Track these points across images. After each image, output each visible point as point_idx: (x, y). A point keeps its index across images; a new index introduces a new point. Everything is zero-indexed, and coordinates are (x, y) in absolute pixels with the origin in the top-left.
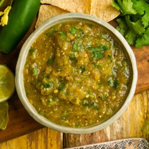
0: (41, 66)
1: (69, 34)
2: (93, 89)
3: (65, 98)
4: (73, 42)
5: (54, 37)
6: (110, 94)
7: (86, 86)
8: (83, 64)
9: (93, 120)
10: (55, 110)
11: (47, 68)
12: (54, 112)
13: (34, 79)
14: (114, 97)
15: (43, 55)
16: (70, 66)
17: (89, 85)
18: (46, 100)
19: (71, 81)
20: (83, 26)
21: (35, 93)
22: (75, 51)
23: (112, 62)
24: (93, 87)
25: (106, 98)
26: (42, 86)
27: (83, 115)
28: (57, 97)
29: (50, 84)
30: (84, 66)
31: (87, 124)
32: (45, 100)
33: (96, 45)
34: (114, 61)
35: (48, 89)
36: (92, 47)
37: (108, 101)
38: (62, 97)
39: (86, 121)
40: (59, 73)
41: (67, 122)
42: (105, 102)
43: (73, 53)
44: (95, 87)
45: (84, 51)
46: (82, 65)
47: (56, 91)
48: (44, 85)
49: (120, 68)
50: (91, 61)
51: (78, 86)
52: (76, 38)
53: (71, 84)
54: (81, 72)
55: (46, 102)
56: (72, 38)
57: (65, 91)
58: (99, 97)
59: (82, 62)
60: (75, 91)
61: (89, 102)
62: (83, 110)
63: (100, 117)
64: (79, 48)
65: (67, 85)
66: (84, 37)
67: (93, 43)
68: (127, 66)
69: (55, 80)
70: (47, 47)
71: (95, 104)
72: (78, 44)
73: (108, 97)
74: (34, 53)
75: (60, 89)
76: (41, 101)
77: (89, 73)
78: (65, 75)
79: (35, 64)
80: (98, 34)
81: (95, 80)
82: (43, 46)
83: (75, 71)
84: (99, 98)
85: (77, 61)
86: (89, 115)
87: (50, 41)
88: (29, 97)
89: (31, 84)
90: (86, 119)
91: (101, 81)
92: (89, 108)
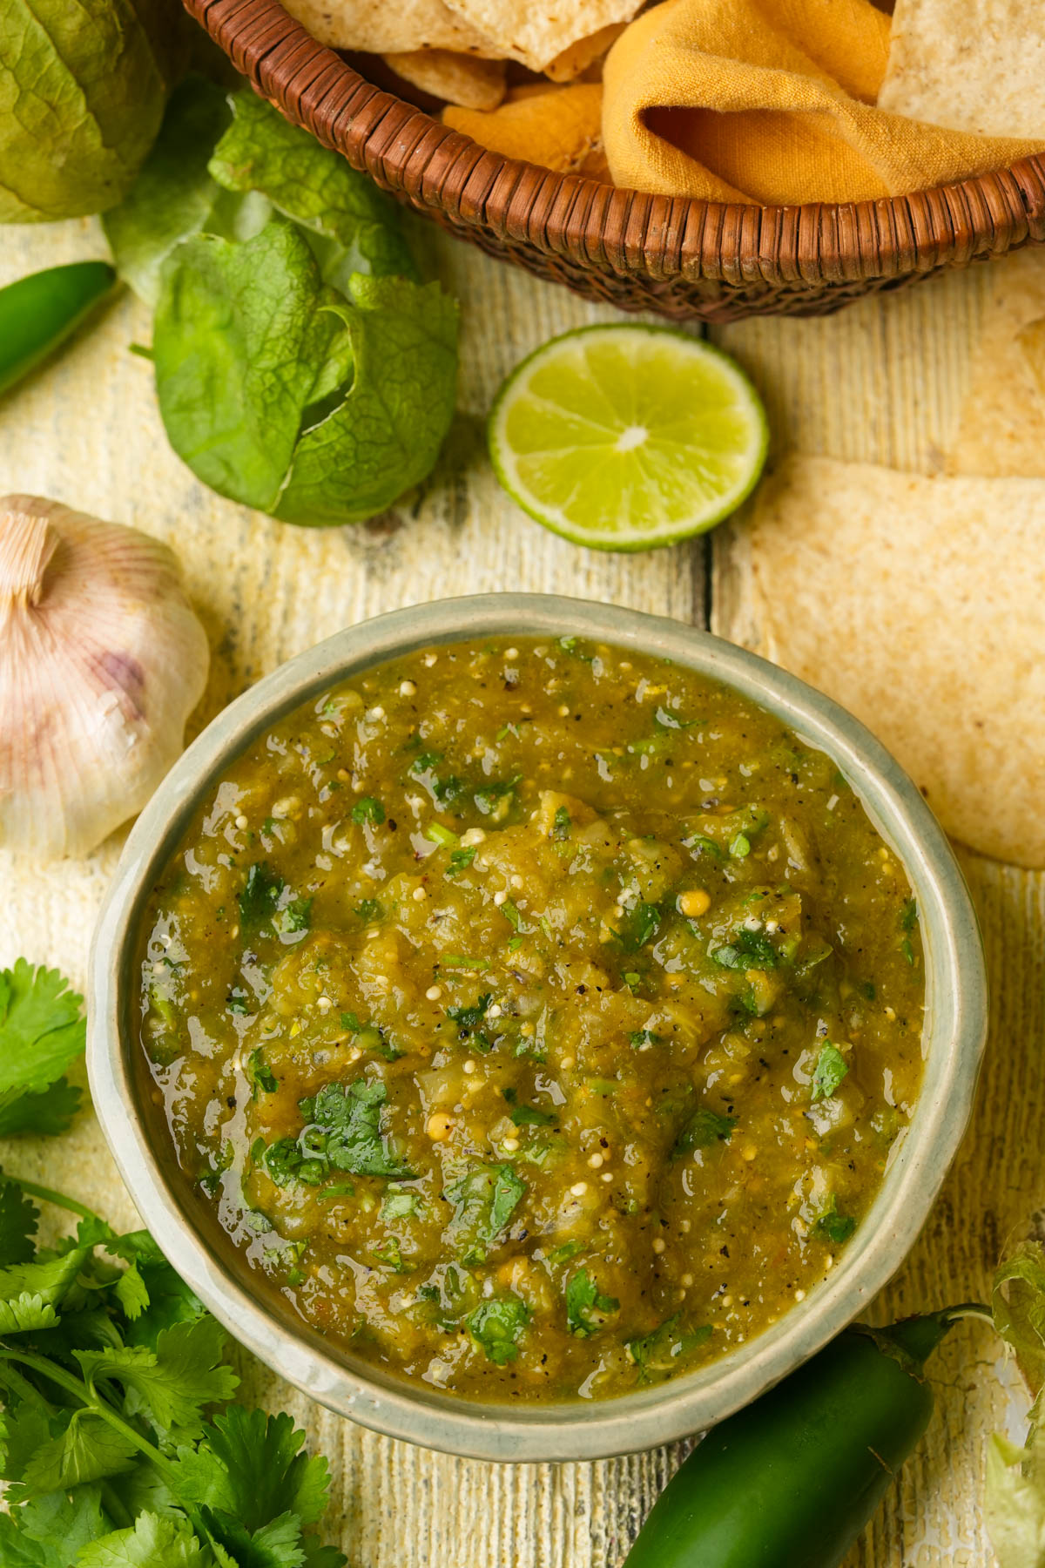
0: (782, 1109)
1: (541, 1301)
2: (426, 882)
3: (635, 843)
4: (516, 1233)
5: (655, 1303)
6: (308, 839)
7: (474, 910)
8: (469, 1067)
9: (463, 677)
10: (723, 782)
11: (735, 1078)
12: (731, 772)
13: (841, 1020)
14: (281, 808)
15: (756, 1187)
16: (566, 1063)
17: (450, 912)
18: (773, 854)
19: (575, 958)
20: (425, 1352)
21: (852, 917)
22: (512, 1165)
23: (259, 1056)
24: (419, 893)
25: (342, 813)
26: (787, 949)
27: (527, 719)
28: (689, 865)
29: (726, 956)
30: (462, 1054)
31: (512, 653)
32: (784, 854)
33: (352, 1190)
34: (238, 1064)
35: (752, 924)
36: (378, 1182)
37: (335, 787)
38: (654, 854)
39: (511, 674)
40: (649, 1027)
41: (645, 690)
42: (357, 786)
43: (529, 1156)
44: (408, 893)
45: (447, 1166)
46: (478, 1061)
47: (691, 903)
48: (777, 958)
49: (205, 1009)
50: (407, 1078)
51: (525, 915)
52: (491, 1265)
53: (578, 933)
54: (494, 1011)
55: (778, 840)
56: (516, 1273)
57: (625, 895)
58: (393, 826)
59: (474, 1081)
60: (559, 883)
61: (468, 799)
62: (525, 758)
63: (406, 689)
64: (478, 1184)
65: (605, 936)
66: (426, 1267)
67: (367, 1206)
68: (153, 1013)
69: (690, 979)
70: (716, 1241)
71: (429, 780)
72: (484, 1216)
73: (330, 820)
74: (822, 1211)
75: (664, 912)
76: (815, 858)
77: (433, 994)
78: (607, 1001)
79: (823, 1128)
80: (323, 1272)
81: (402, 941)
82: (746, 1254)
83: (533, 1019)
84: (392, 824)
85: (509, 1095)
86: (487, 712)
87: (688, 1280)
88: (897, 900)
89: (870, 992)
90: (509, 686)
91: (362, 928)
92: (477, 762)
